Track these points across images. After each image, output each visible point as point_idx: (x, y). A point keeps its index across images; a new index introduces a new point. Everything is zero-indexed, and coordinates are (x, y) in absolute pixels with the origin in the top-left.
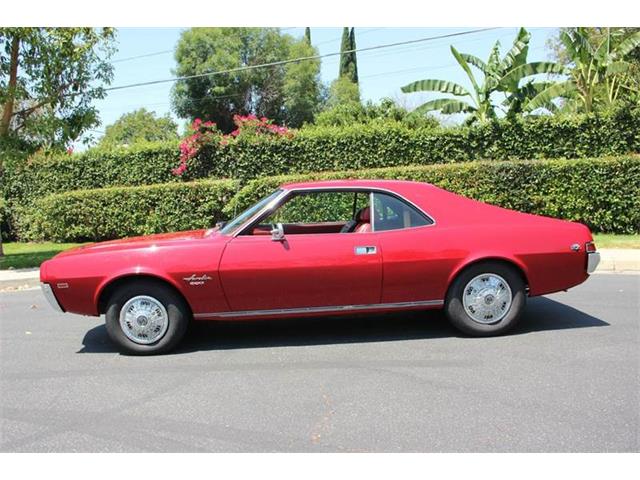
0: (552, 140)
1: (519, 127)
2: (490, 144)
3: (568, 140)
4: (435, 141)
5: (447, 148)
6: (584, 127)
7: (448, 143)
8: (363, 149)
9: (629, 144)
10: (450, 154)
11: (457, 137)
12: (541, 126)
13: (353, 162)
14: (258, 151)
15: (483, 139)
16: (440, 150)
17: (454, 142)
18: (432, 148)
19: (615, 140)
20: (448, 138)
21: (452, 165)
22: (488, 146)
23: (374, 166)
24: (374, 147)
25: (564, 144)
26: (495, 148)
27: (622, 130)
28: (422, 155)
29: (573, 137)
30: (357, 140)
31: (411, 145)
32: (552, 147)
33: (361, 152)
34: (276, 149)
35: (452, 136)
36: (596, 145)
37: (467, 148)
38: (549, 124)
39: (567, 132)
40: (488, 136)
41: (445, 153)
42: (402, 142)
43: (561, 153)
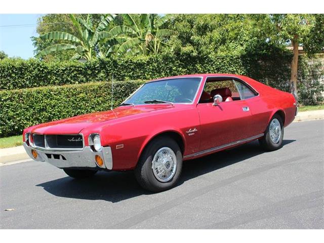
0: (133, 69)
1: (115, 62)
2: (99, 72)
3: (140, 70)
4: (65, 70)
5: (73, 74)
6: (148, 63)
7: (73, 72)
8: (13, 75)
9: (170, 72)
10: (75, 78)
11: (78, 67)
12: (127, 62)
13: (5, 84)
15: (95, 69)
16: (68, 76)
17: (78, 71)
18: (63, 75)
19: (163, 70)
20: (73, 69)
21: (77, 85)
22: (98, 73)
23: (22, 87)
24: (22, 74)
25: (139, 72)
26: (102, 74)
27: (166, 65)
28: (56, 79)
29: (143, 68)
30: (8, 68)
31: (49, 73)
32: (133, 74)
33: (11, 77)
35: (75, 67)
36: (155, 72)
37: (85, 75)
38: (131, 60)
39: (140, 65)
40: (98, 67)
41: (71, 78)
42: (43, 70)
43: (138, 77)
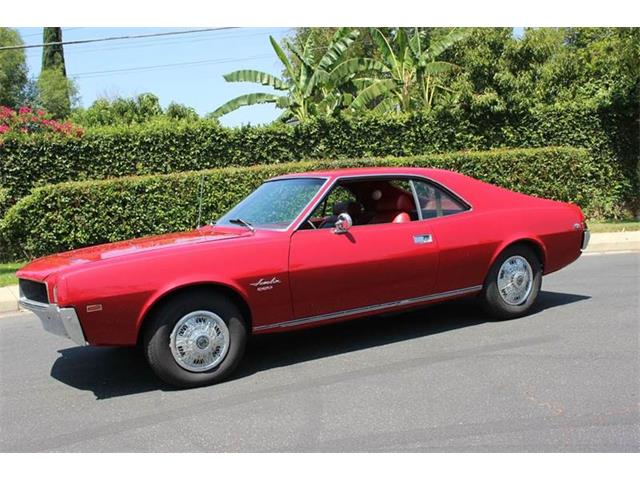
0: (379, 138)
1: (346, 124)
2: (317, 142)
3: (394, 138)
4: (257, 140)
5: (271, 147)
6: (409, 125)
7: (271, 142)
8: (172, 149)
9: (450, 142)
10: (275, 153)
11: (281, 135)
12: (368, 124)
13: (160, 164)
14: (34, 153)
15: (310, 137)
16: (263, 149)
17: (279, 140)
18: (254, 148)
19: (437, 138)
20: (271, 137)
21: (277, 165)
22: (314, 145)
23: (186, 168)
24: (185, 146)
25: (390, 142)
26: (322, 147)
27: (443, 128)
28: (242, 155)
29: (399, 135)
30: (165, 138)
31: (230, 144)
32: (379, 145)
33: (170, 152)
34: (58, 150)
35: (275, 134)
36: (421, 143)
37: (291, 147)
38: (376, 121)
39: (393, 130)
40: (314, 134)
41: (268, 153)
42: (219, 141)
43: (388, 151)
